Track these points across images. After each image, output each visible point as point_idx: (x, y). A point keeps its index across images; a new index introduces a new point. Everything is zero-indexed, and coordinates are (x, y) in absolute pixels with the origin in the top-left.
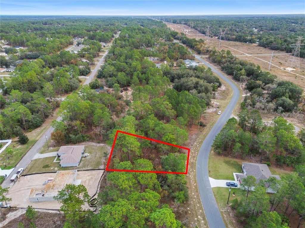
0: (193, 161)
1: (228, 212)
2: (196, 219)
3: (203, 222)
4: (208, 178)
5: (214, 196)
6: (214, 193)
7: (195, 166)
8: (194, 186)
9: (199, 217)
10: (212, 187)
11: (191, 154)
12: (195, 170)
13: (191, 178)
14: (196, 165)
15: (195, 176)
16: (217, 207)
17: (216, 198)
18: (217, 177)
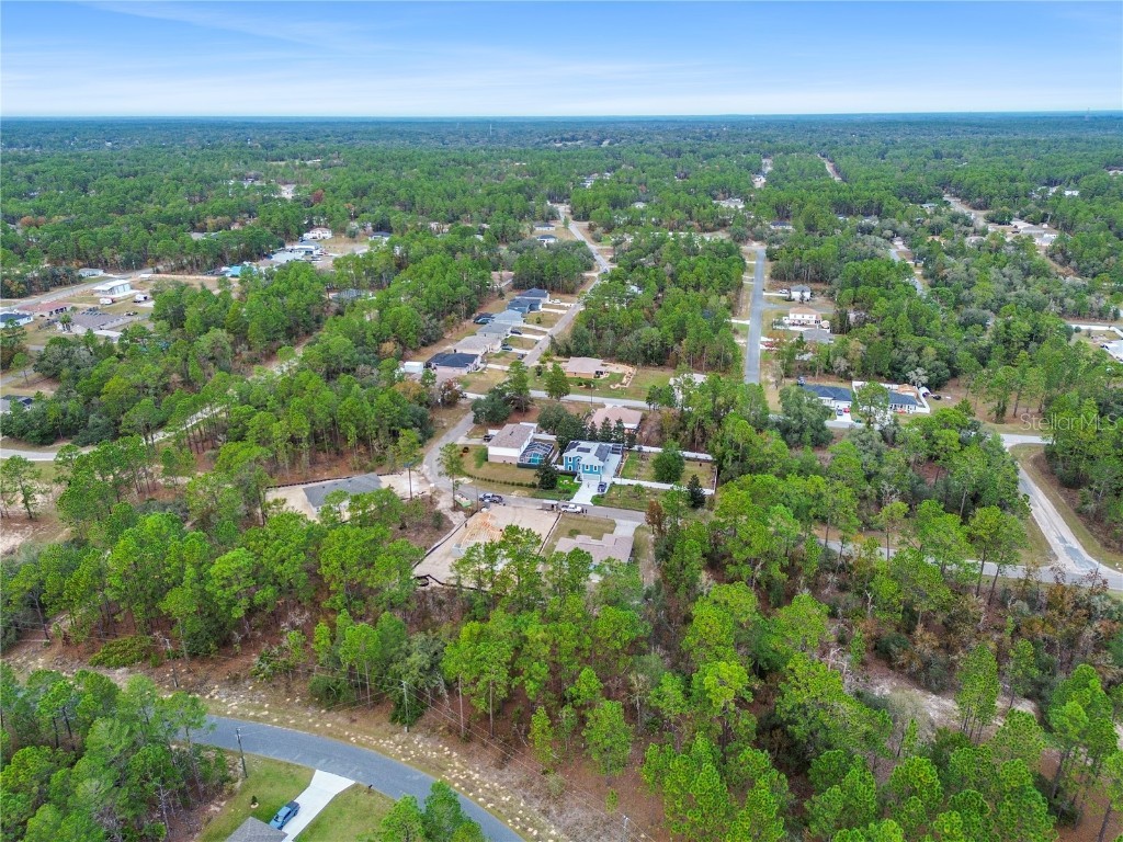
0: (450, 775)
1: (230, 769)
2: (266, 706)
3: (252, 714)
4: (353, 777)
5: (288, 760)
6: (298, 767)
7: (424, 770)
8: (349, 736)
9: (267, 713)
10: (317, 772)
11: (487, 785)
12: (406, 762)
13: (381, 741)
14: (424, 774)
15: (384, 751)
16: (256, 753)
17: (280, 764)
18: (340, 802)
